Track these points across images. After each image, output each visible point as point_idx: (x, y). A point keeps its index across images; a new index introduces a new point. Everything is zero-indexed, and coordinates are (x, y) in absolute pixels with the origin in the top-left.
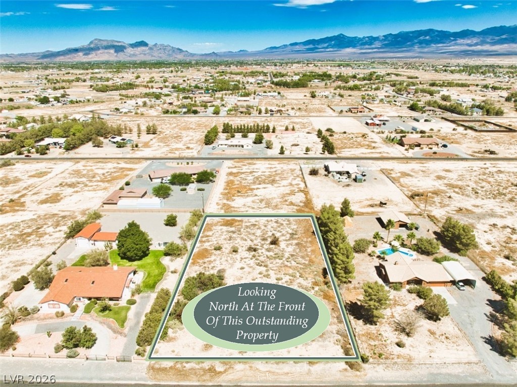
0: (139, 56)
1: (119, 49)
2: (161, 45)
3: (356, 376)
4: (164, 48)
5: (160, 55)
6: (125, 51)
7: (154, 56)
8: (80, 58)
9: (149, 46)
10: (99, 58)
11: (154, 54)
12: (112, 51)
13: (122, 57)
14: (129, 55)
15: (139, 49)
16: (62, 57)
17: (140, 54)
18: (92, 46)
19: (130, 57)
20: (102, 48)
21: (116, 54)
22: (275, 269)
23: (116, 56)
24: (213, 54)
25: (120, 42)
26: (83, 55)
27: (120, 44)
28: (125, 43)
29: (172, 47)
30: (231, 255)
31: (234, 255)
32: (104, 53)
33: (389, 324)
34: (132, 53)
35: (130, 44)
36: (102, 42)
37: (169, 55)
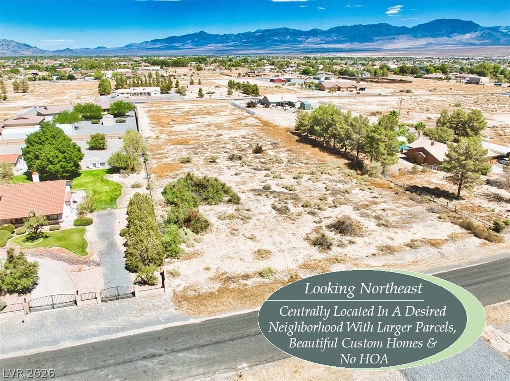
2: (3, 40)
4: (7, 43)
24: (67, 50)
29: (17, 43)
30: (210, 165)
31: (215, 165)
37: (15, 51)
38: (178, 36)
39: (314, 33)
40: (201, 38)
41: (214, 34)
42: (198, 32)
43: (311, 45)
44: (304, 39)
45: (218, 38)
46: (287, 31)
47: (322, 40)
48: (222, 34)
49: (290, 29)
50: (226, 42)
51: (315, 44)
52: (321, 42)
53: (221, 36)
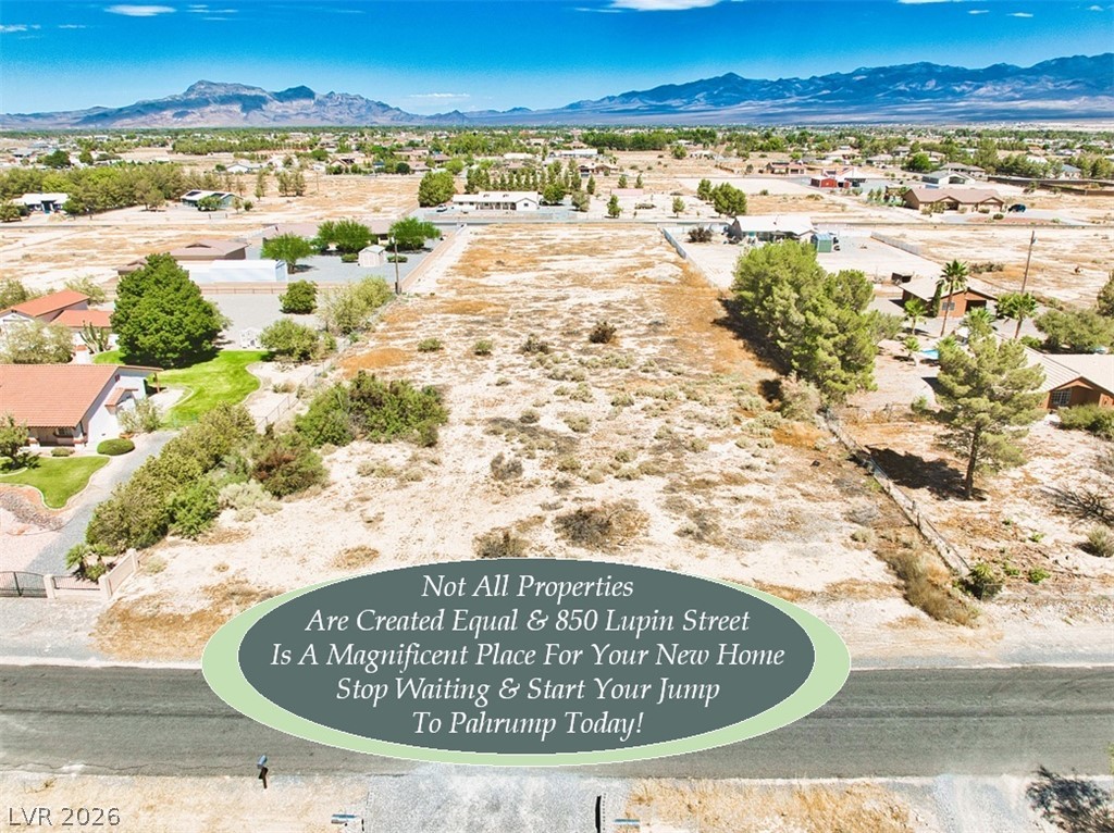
0: (294, 117)
1: (253, 103)
2: (342, 95)
3: (962, 640)
4: (349, 101)
5: (340, 117)
6: (264, 107)
7: (328, 119)
8: (167, 120)
9: (317, 97)
10: (208, 122)
11: (328, 116)
12: (236, 108)
13: (257, 119)
14: (272, 116)
15: (295, 103)
16: (128, 121)
17: (297, 114)
18: (193, 96)
19: (274, 120)
20: (215, 102)
21: (245, 114)
22: (606, 385)
23: (246, 118)
24: (455, 115)
25: (253, 88)
26: (174, 116)
27: (253, 93)
28: (264, 91)
29: (367, 101)
30: (468, 361)
31: (479, 361)
32: (219, 111)
33: (1027, 498)
34: (280, 111)
35: (276, 94)
36: (214, 87)
37: (360, 117)
38: (677, 84)
39: (998, 73)
40: (729, 89)
41: (758, 78)
42: (721, 76)
43: (984, 103)
44: (971, 89)
45: (766, 87)
46: (929, 71)
47: (1014, 90)
48: (775, 80)
49: (937, 66)
50: (783, 97)
51: (995, 99)
52: (1011, 94)
53: (772, 82)
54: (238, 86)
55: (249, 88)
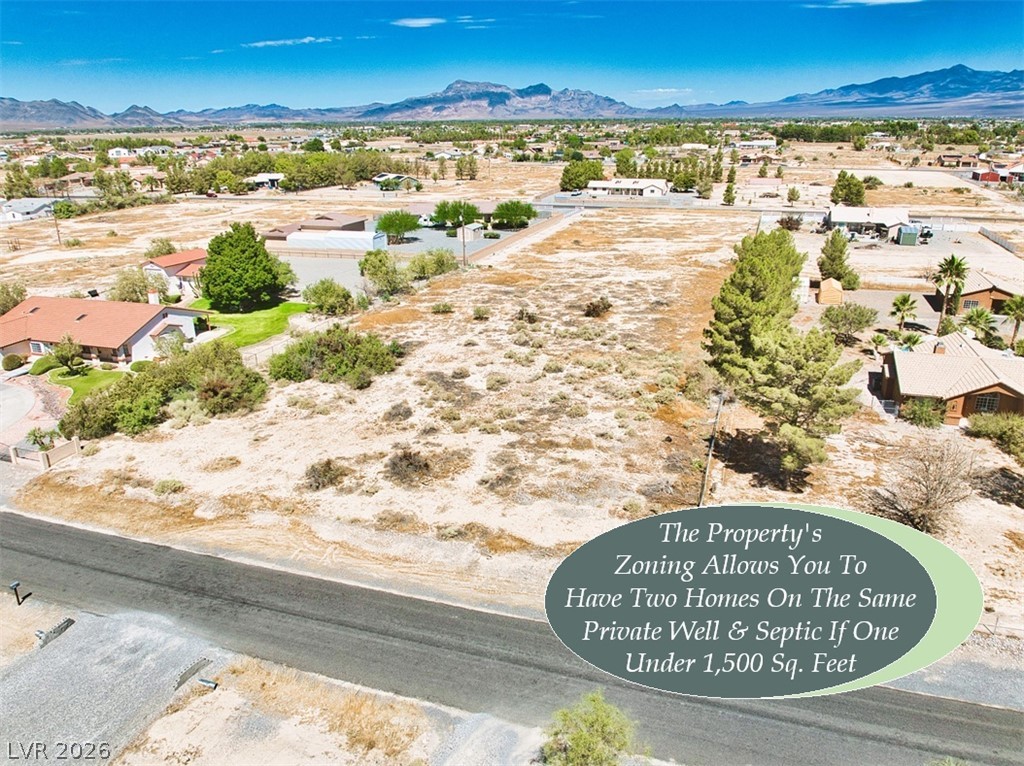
0: (531, 111)
1: (498, 98)
5: (572, 110)
6: (507, 102)
7: (560, 113)
8: (427, 114)
9: (552, 93)
10: (460, 115)
11: (561, 110)
12: (484, 103)
13: (501, 113)
14: (514, 110)
15: (533, 99)
16: (397, 114)
17: (535, 108)
18: (450, 94)
19: (515, 114)
20: (468, 98)
21: (491, 109)
23: (491, 112)
25: (500, 86)
26: (434, 110)
27: (499, 90)
28: (508, 89)
32: (470, 106)
34: (520, 106)
35: (518, 91)
36: (468, 86)
37: (588, 110)
40: (959, 80)
45: (998, 78)
50: (1017, 89)
53: (1005, 73)
54: (489, 85)
55: (496, 86)
